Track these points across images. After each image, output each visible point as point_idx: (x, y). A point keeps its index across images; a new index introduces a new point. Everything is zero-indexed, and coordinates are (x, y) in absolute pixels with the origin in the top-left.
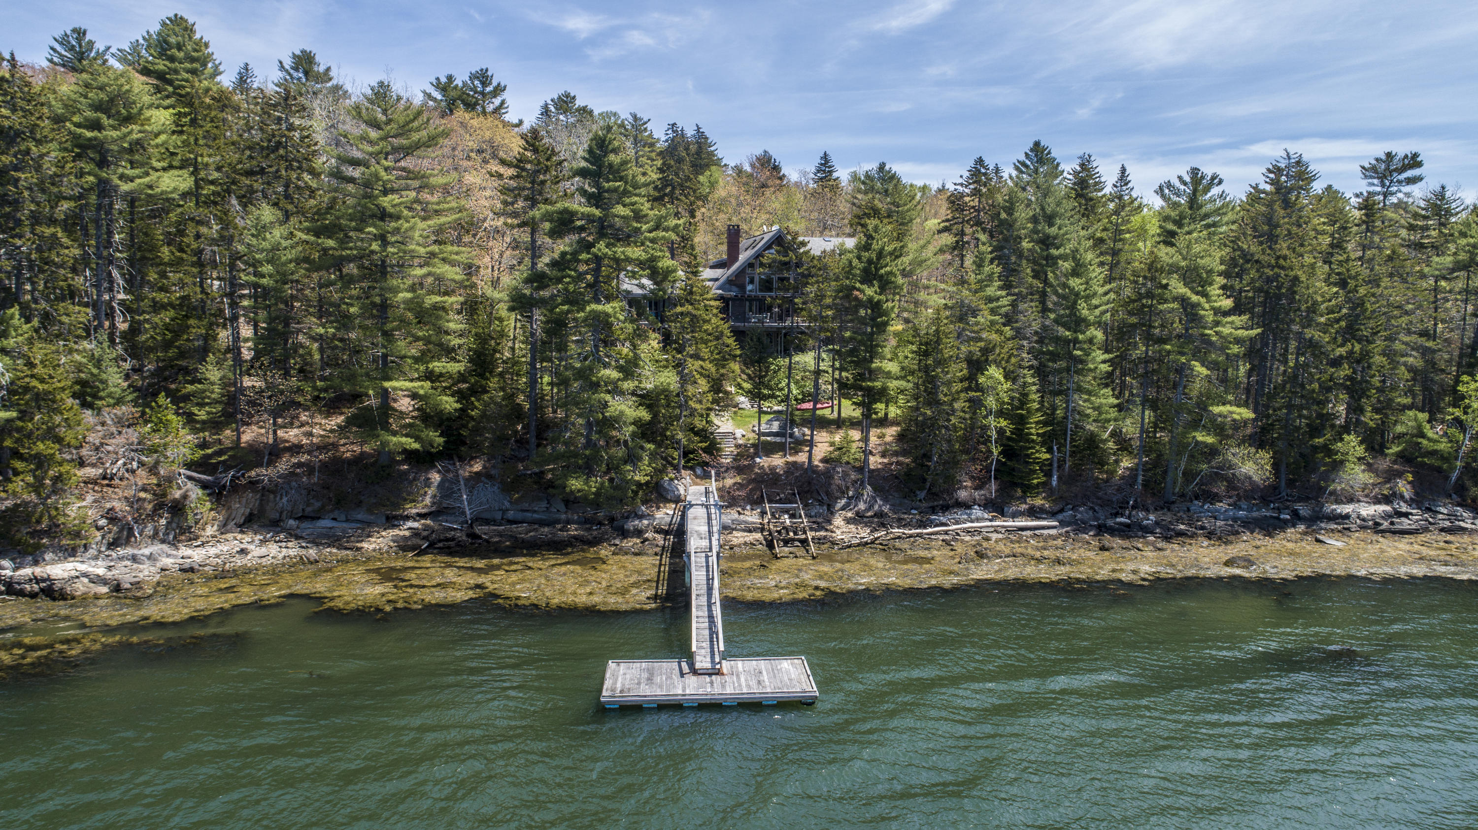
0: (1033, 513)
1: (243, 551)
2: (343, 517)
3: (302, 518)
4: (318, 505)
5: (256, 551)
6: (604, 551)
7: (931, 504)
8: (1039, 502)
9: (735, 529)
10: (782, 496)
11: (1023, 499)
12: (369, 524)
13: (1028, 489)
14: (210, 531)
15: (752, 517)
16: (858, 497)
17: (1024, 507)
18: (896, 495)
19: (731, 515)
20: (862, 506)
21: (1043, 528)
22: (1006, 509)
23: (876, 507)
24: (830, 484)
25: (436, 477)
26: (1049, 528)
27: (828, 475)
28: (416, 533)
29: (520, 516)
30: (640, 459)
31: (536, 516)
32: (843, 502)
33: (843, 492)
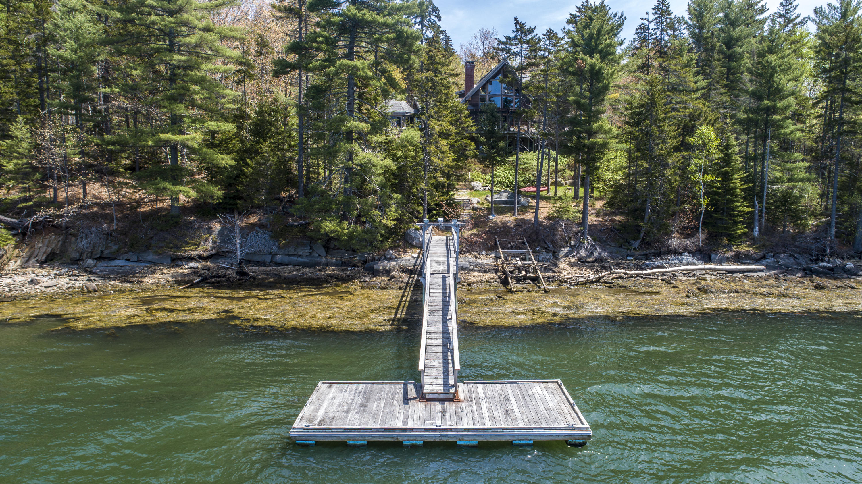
0: (738, 258)
1: (33, 282)
2: (135, 258)
3: (101, 258)
4: (115, 248)
5: (46, 281)
6: (354, 286)
7: (644, 252)
8: (744, 248)
9: (472, 270)
10: (513, 244)
11: (728, 247)
12: (156, 264)
13: (733, 239)
14: (12, 265)
15: (488, 260)
16: (579, 245)
17: (729, 254)
18: (613, 244)
19: (467, 260)
20: (583, 253)
21: (750, 271)
22: (713, 256)
23: (596, 254)
24: (555, 235)
25: (217, 227)
26: (756, 271)
27: (553, 229)
28: (195, 272)
29: (286, 259)
30: (388, 206)
31: (300, 259)
32: (566, 250)
33: (566, 242)
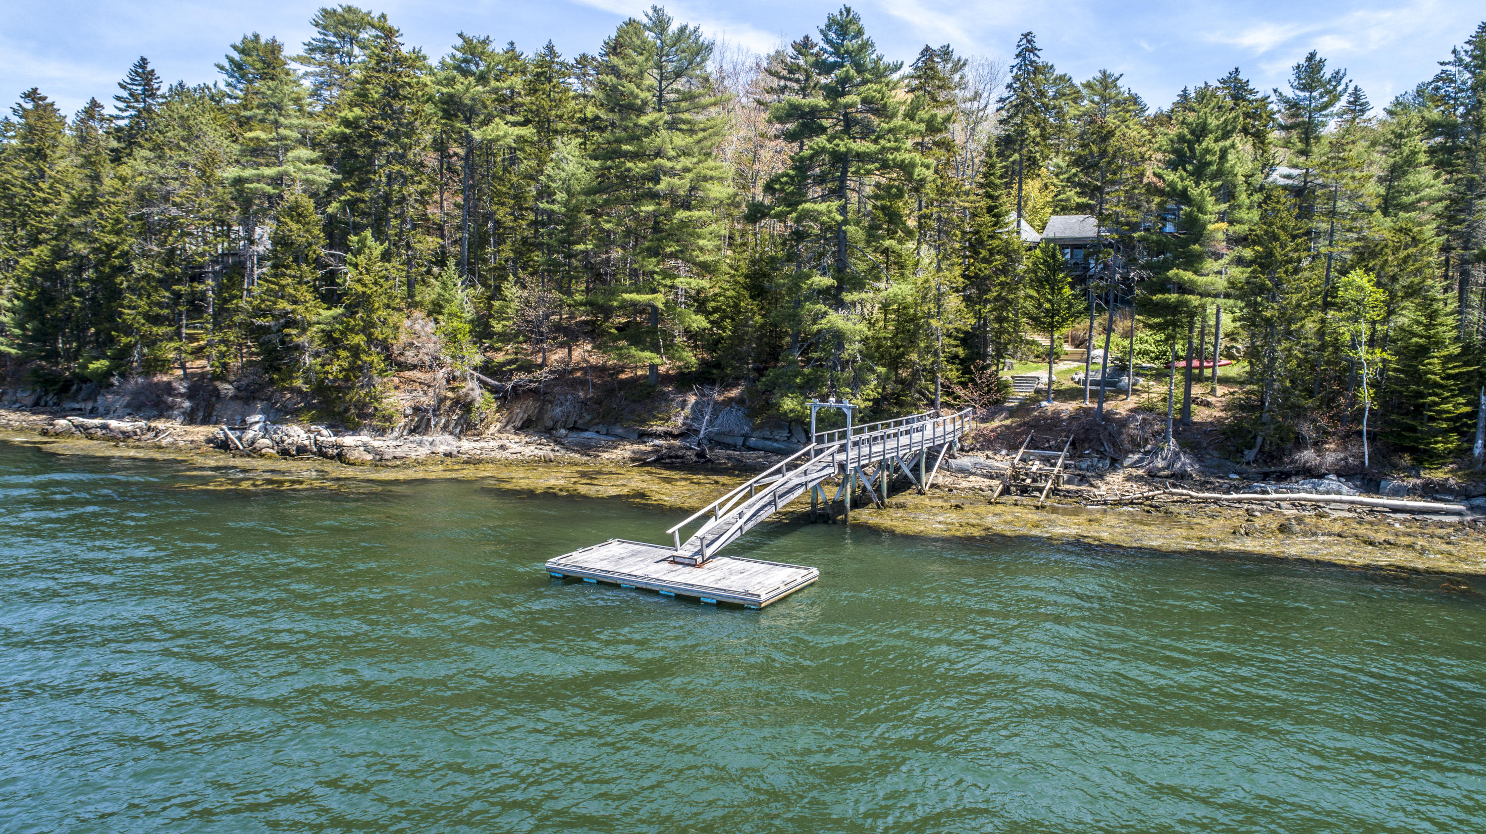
0: (1429, 491)
1: (502, 447)
2: (604, 431)
3: (574, 428)
4: (588, 418)
5: (515, 448)
7: (1266, 469)
8: (1438, 475)
10: (1052, 443)
11: (1414, 470)
12: (622, 438)
13: (1425, 457)
14: (493, 429)
15: (1002, 462)
16: (1156, 453)
17: (1413, 481)
18: (1216, 454)
19: (978, 459)
20: (1160, 463)
21: (1437, 512)
22: (1383, 483)
23: (1178, 465)
24: (1121, 433)
25: (692, 399)
26: (1448, 513)
28: (657, 450)
29: (761, 443)
31: (775, 445)
32: (1136, 457)
33: (1136, 446)
